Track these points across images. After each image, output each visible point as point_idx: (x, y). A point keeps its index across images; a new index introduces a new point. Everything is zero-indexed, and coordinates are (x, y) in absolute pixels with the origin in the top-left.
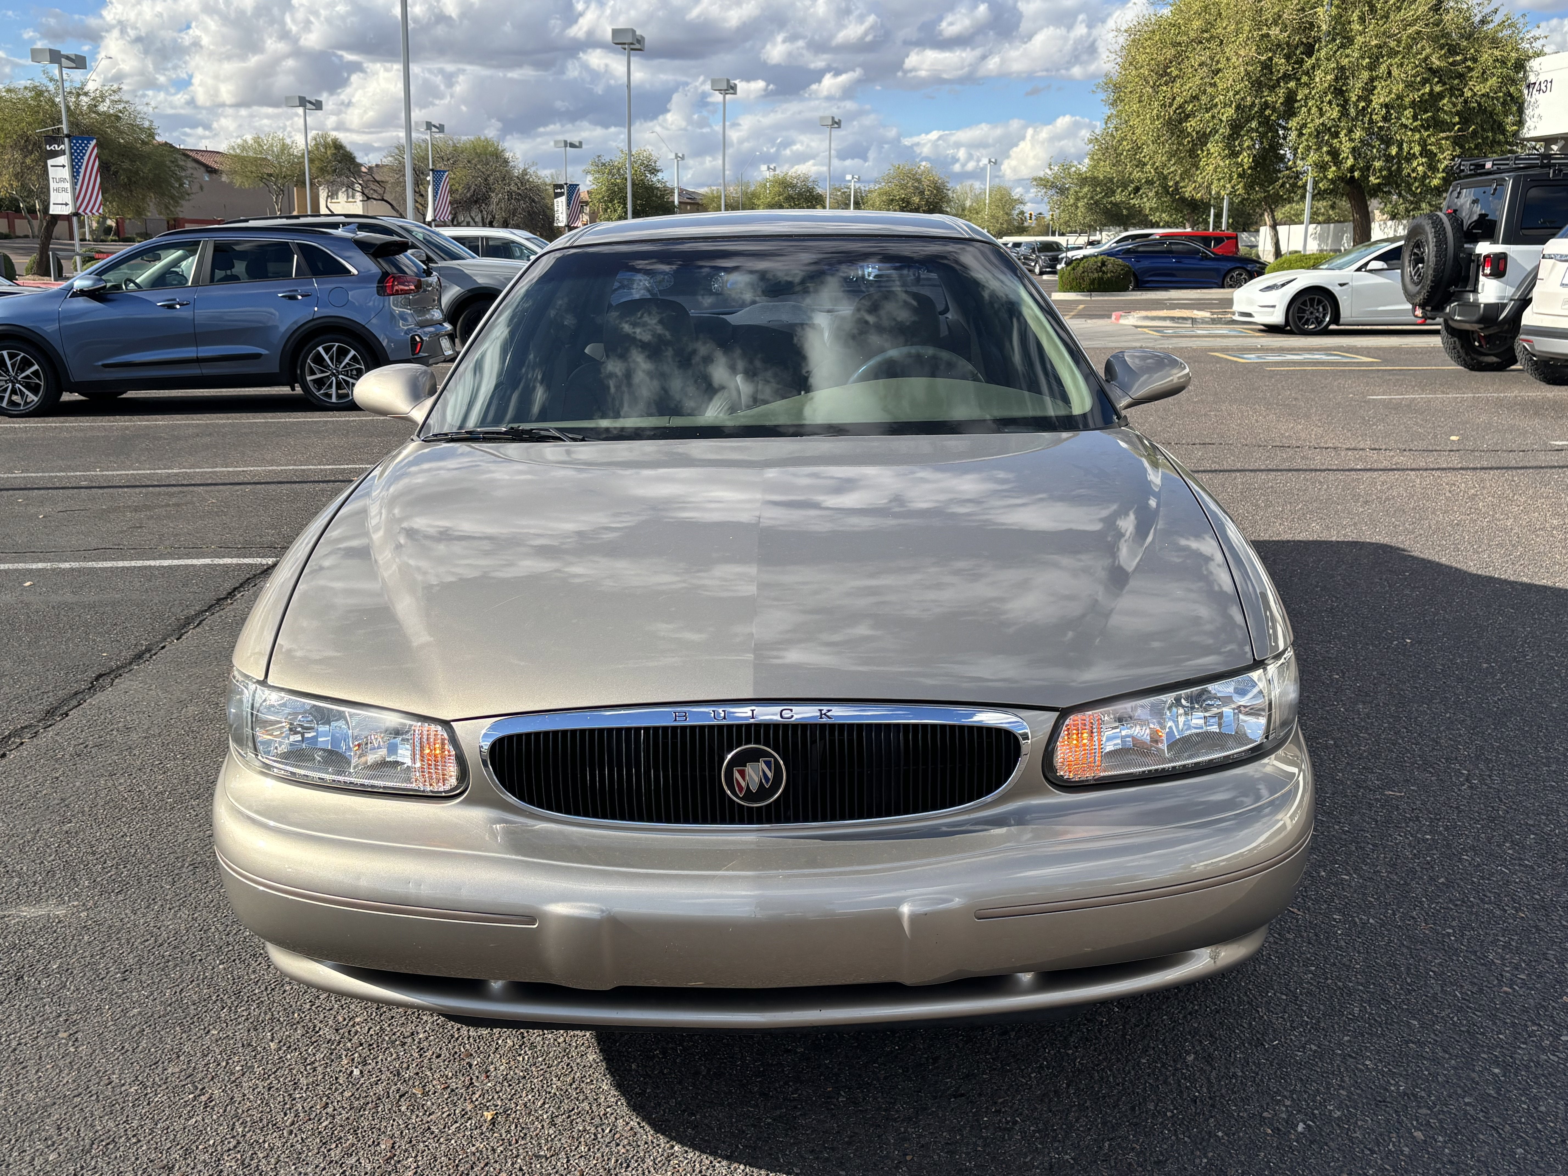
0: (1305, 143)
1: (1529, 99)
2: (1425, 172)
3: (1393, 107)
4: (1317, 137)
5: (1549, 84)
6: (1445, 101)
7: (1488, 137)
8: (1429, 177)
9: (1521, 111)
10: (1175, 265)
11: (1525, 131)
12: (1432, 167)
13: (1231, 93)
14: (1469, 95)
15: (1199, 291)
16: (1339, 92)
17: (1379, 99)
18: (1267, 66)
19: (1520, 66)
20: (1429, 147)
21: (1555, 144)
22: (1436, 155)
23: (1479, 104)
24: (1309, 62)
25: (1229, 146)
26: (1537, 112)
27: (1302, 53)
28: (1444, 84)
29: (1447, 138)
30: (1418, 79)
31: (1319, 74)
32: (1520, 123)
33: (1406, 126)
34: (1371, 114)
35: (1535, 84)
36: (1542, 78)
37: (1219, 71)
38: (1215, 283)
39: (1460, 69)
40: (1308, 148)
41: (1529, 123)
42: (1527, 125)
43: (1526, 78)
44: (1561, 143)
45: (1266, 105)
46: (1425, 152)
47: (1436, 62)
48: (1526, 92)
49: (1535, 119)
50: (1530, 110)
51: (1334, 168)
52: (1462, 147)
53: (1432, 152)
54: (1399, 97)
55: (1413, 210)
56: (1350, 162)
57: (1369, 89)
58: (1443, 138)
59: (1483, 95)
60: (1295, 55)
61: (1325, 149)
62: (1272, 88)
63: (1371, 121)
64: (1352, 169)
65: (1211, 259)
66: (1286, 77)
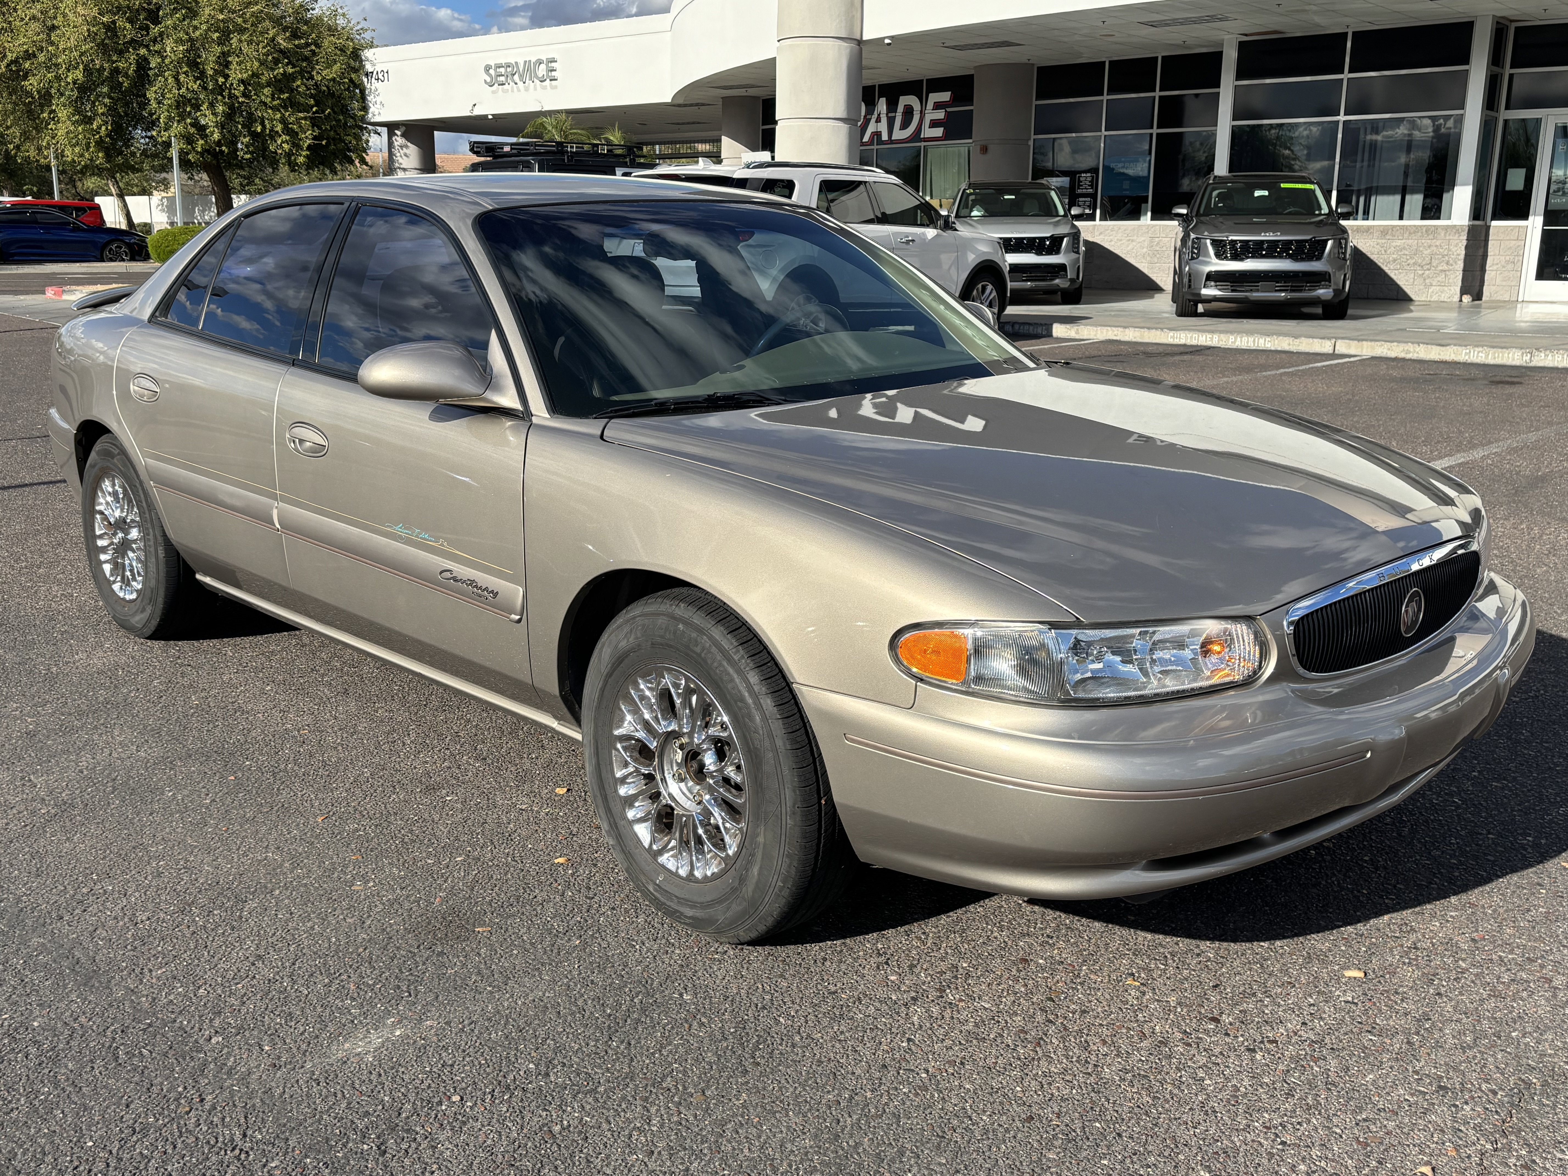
0: (166, 113)
1: (368, 86)
2: (290, 150)
3: (249, 85)
4: (178, 107)
5: (386, 75)
6: (299, 83)
7: (340, 120)
8: (293, 154)
9: (363, 97)
10: (43, 237)
11: (370, 115)
12: (296, 145)
13: (76, 54)
14: (320, 79)
15: (78, 264)
16: (194, 64)
17: (236, 74)
18: (111, 28)
19: (356, 55)
20: (290, 126)
21: (398, 129)
22: (297, 134)
23: (328, 87)
24: (155, 30)
25: (78, 111)
26: (379, 99)
27: (145, 19)
28: (294, 66)
29: (305, 118)
30: (270, 57)
31: (169, 45)
32: (365, 109)
33: (265, 104)
34: (230, 89)
35: (372, 73)
36: (378, 68)
37: (54, 28)
38: (94, 257)
39: (306, 52)
40: (170, 118)
41: (373, 109)
42: (371, 110)
43: (362, 67)
44: (403, 129)
45: (117, 71)
46: (287, 130)
47: (284, 44)
48: (365, 80)
49: (378, 106)
50: (372, 97)
51: (201, 142)
52: (319, 128)
53: (292, 130)
54: (255, 75)
55: (248, 185)
56: (216, 136)
57: (224, 63)
58: (302, 118)
59: (330, 80)
60: (139, 20)
61: (189, 121)
62: (121, 53)
63: (231, 96)
64: (219, 143)
65: (84, 230)
66: (134, 43)
